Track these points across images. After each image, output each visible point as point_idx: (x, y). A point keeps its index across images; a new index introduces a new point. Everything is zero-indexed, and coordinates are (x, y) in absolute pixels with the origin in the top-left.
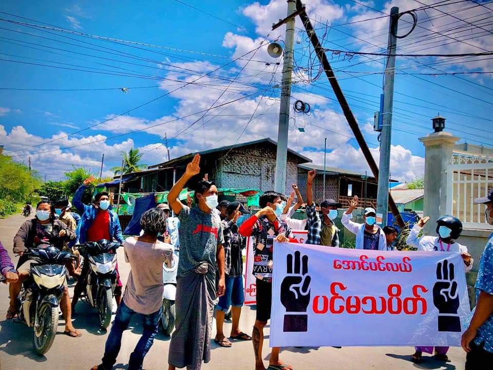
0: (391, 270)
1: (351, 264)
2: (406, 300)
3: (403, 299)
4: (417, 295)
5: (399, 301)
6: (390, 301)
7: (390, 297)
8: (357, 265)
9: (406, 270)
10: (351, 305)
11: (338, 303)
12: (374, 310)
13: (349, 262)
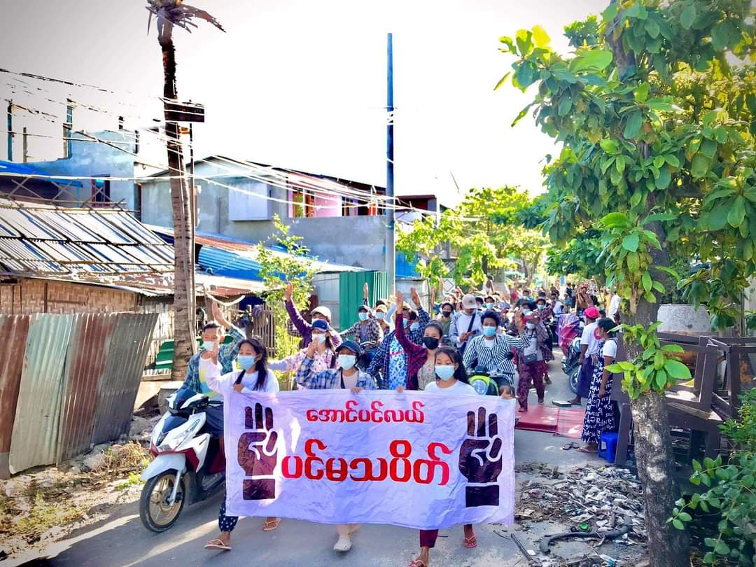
0: (392, 420)
1: (331, 414)
2: (418, 463)
3: (412, 461)
4: (434, 456)
5: (407, 464)
6: (394, 463)
7: (394, 458)
8: (339, 415)
9: (415, 420)
10: (333, 469)
11: (316, 466)
12: (369, 476)
13: (328, 412)
